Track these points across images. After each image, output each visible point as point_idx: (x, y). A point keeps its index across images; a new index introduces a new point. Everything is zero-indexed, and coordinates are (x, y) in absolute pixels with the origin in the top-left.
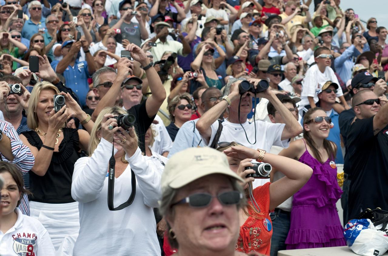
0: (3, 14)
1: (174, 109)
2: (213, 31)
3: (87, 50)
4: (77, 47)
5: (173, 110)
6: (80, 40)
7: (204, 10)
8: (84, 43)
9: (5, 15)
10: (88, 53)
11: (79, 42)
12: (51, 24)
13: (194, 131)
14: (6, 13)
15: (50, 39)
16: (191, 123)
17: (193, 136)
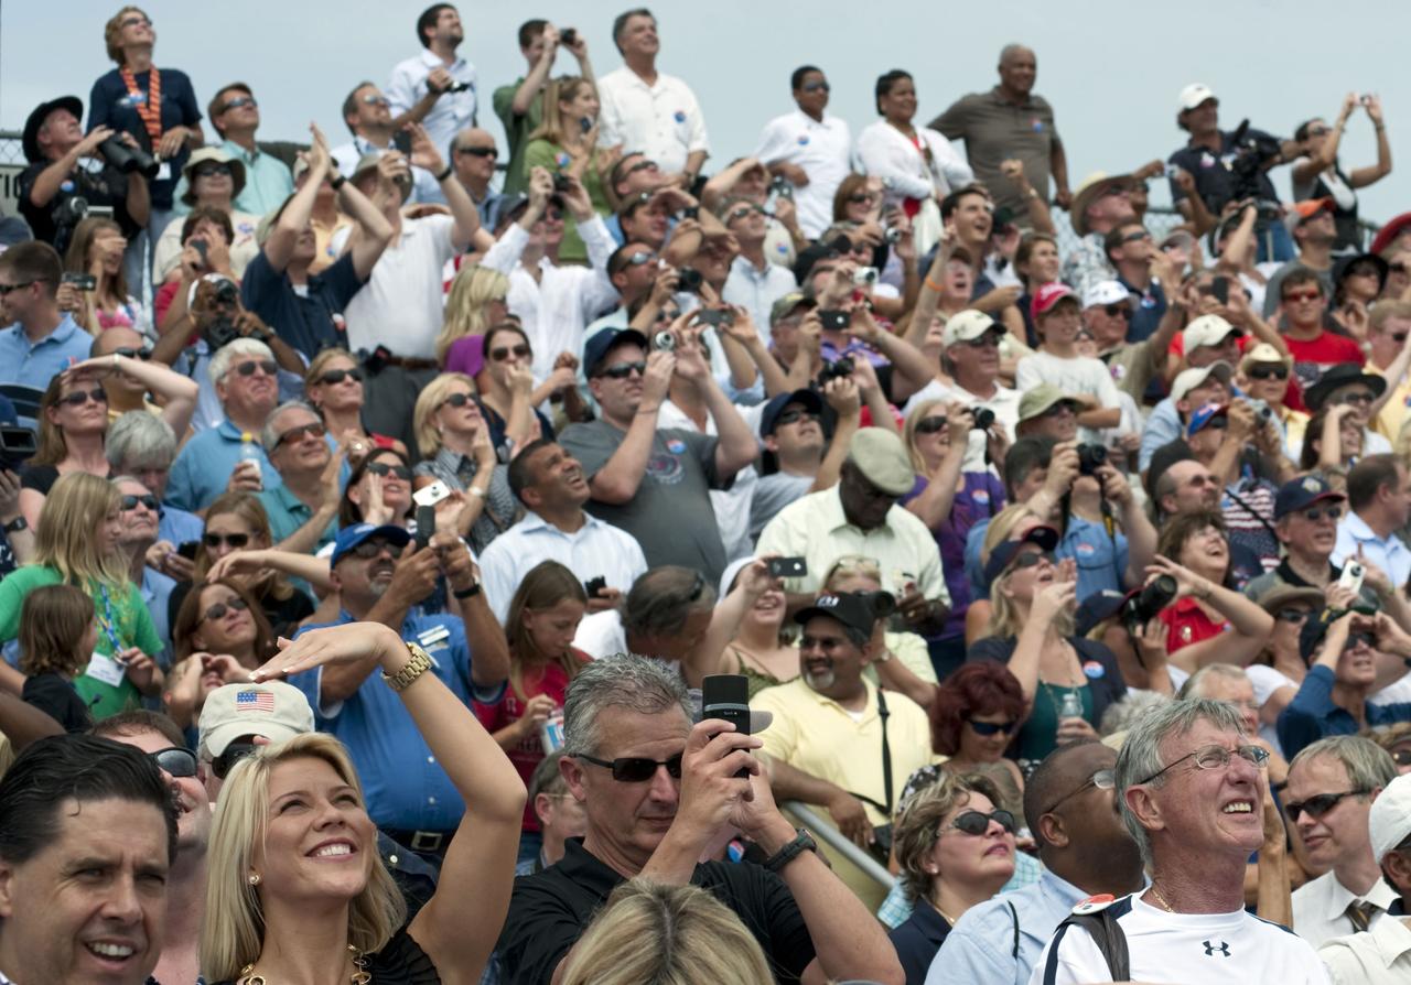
0: (79, 409)
1: (935, 838)
2: (1064, 462)
3: (470, 584)
4: (420, 573)
5: (929, 845)
6: (433, 543)
7: (1011, 354)
8: (451, 555)
9: (86, 412)
10: (472, 600)
11: (425, 551)
12: (296, 446)
13: (1015, 954)
14: (90, 401)
15: (297, 515)
16: (1001, 914)
17: (1013, 976)
